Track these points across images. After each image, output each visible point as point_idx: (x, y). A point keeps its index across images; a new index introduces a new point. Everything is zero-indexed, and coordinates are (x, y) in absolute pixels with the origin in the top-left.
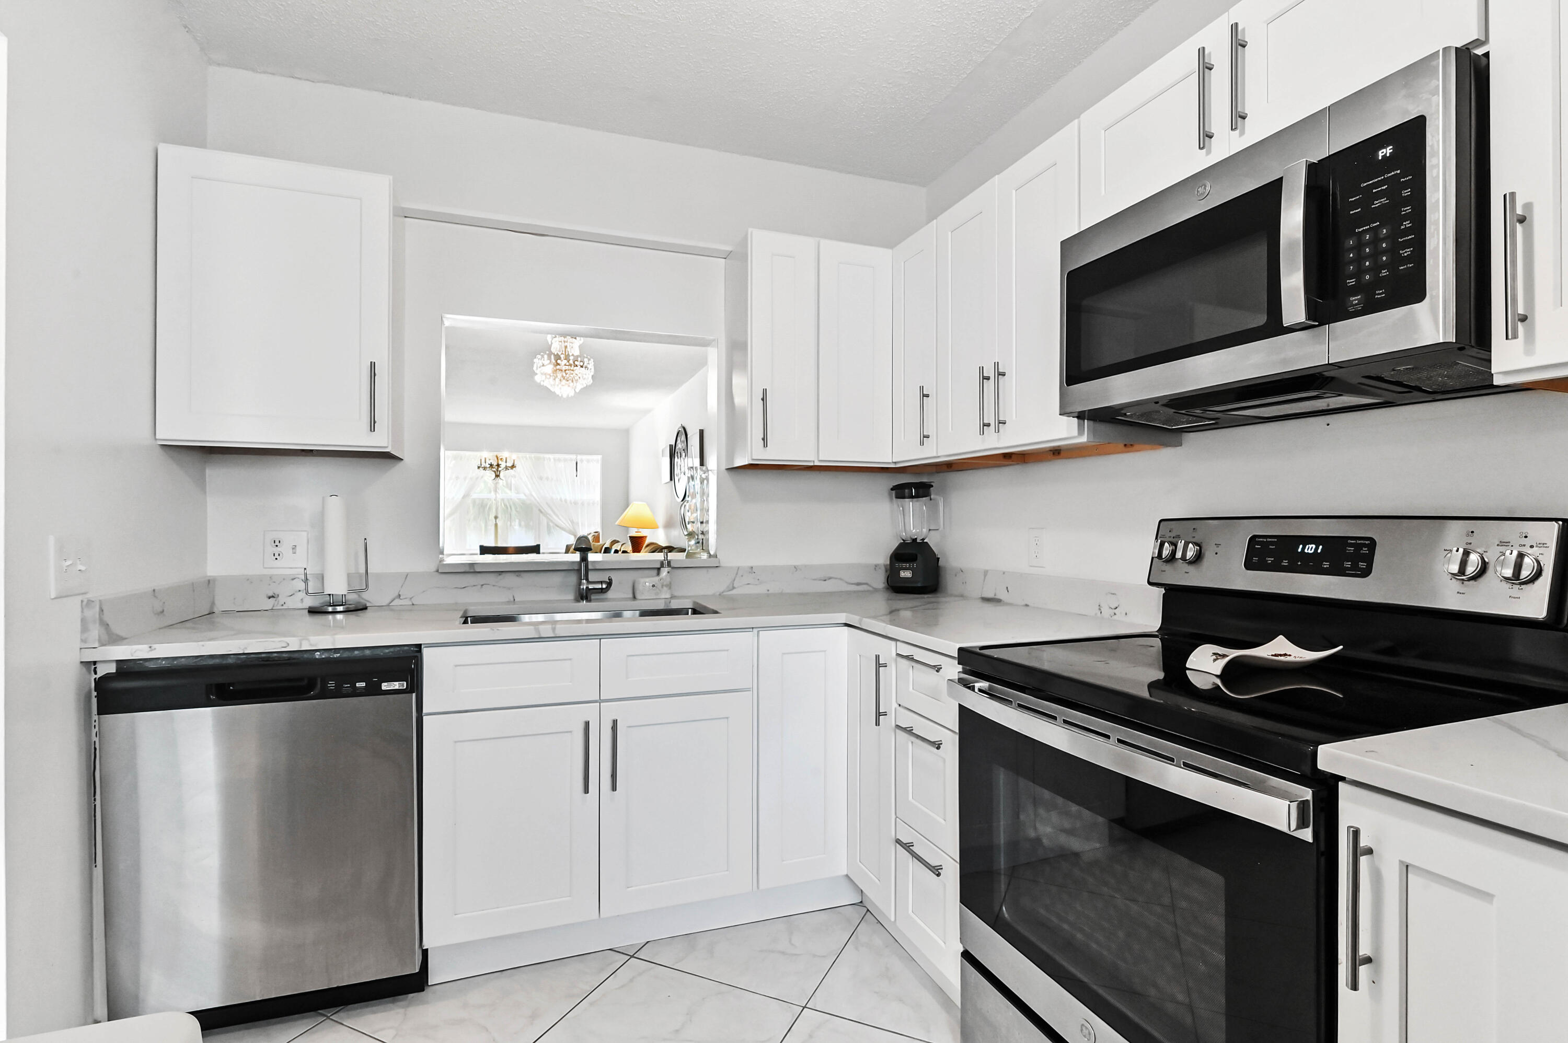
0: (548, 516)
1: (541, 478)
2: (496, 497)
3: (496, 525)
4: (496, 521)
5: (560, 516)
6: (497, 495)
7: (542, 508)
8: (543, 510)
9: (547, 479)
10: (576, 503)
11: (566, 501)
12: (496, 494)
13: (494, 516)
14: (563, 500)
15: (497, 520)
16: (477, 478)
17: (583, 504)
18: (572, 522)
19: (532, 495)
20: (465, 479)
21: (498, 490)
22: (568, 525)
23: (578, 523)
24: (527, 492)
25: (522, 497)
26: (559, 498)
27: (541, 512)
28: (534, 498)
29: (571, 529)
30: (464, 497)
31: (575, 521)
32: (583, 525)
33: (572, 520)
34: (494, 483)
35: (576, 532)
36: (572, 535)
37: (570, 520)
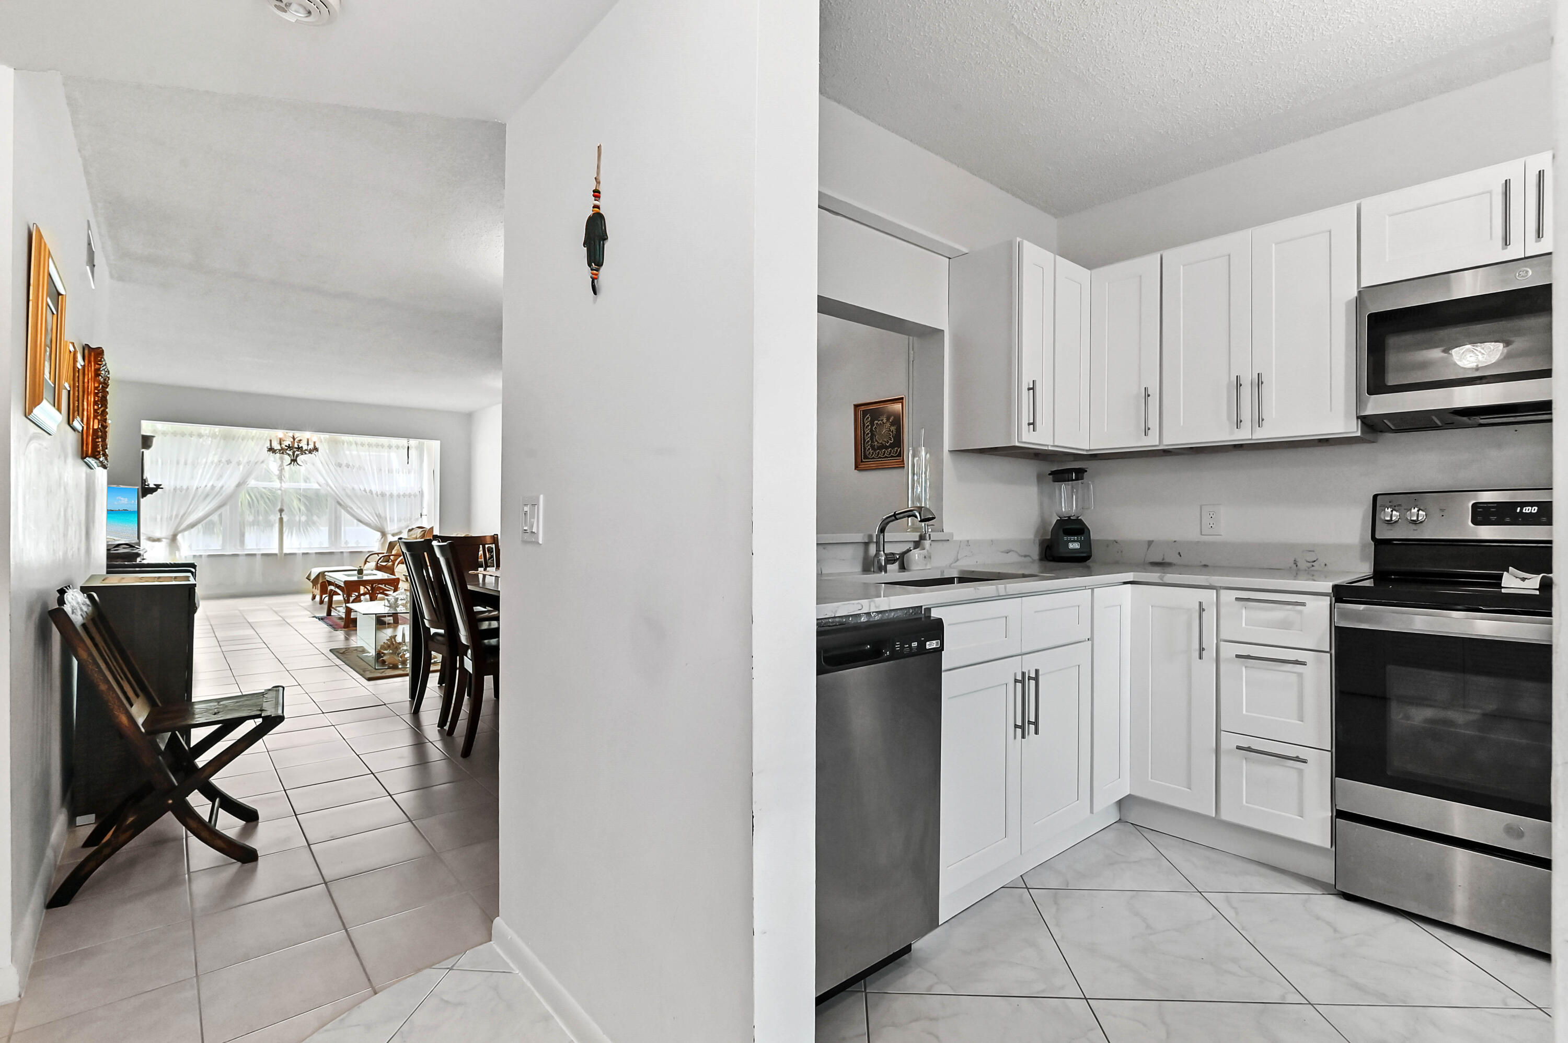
0: (348, 509)
1: (340, 465)
2: (281, 486)
3: (281, 519)
4: (281, 515)
5: (364, 510)
6: (283, 484)
7: (341, 500)
8: (342, 503)
9: (348, 466)
10: (383, 495)
11: (371, 492)
12: (281, 483)
13: (279, 507)
15: (282, 514)
16: (256, 463)
17: (391, 496)
18: (379, 516)
19: (328, 485)
20: (239, 464)
21: (283, 478)
22: (374, 521)
23: (386, 518)
24: (322, 481)
25: (316, 486)
26: (362, 489)
27: (339, 503)
28: (331, 488)
29: (379, 524)
30: (239, 485)
31: (383, 515)
32: (392, 520)
33: (379, 514)
34: (280, 469)
35: (384, 529)
36: (379, 531)
37: (376, 514)
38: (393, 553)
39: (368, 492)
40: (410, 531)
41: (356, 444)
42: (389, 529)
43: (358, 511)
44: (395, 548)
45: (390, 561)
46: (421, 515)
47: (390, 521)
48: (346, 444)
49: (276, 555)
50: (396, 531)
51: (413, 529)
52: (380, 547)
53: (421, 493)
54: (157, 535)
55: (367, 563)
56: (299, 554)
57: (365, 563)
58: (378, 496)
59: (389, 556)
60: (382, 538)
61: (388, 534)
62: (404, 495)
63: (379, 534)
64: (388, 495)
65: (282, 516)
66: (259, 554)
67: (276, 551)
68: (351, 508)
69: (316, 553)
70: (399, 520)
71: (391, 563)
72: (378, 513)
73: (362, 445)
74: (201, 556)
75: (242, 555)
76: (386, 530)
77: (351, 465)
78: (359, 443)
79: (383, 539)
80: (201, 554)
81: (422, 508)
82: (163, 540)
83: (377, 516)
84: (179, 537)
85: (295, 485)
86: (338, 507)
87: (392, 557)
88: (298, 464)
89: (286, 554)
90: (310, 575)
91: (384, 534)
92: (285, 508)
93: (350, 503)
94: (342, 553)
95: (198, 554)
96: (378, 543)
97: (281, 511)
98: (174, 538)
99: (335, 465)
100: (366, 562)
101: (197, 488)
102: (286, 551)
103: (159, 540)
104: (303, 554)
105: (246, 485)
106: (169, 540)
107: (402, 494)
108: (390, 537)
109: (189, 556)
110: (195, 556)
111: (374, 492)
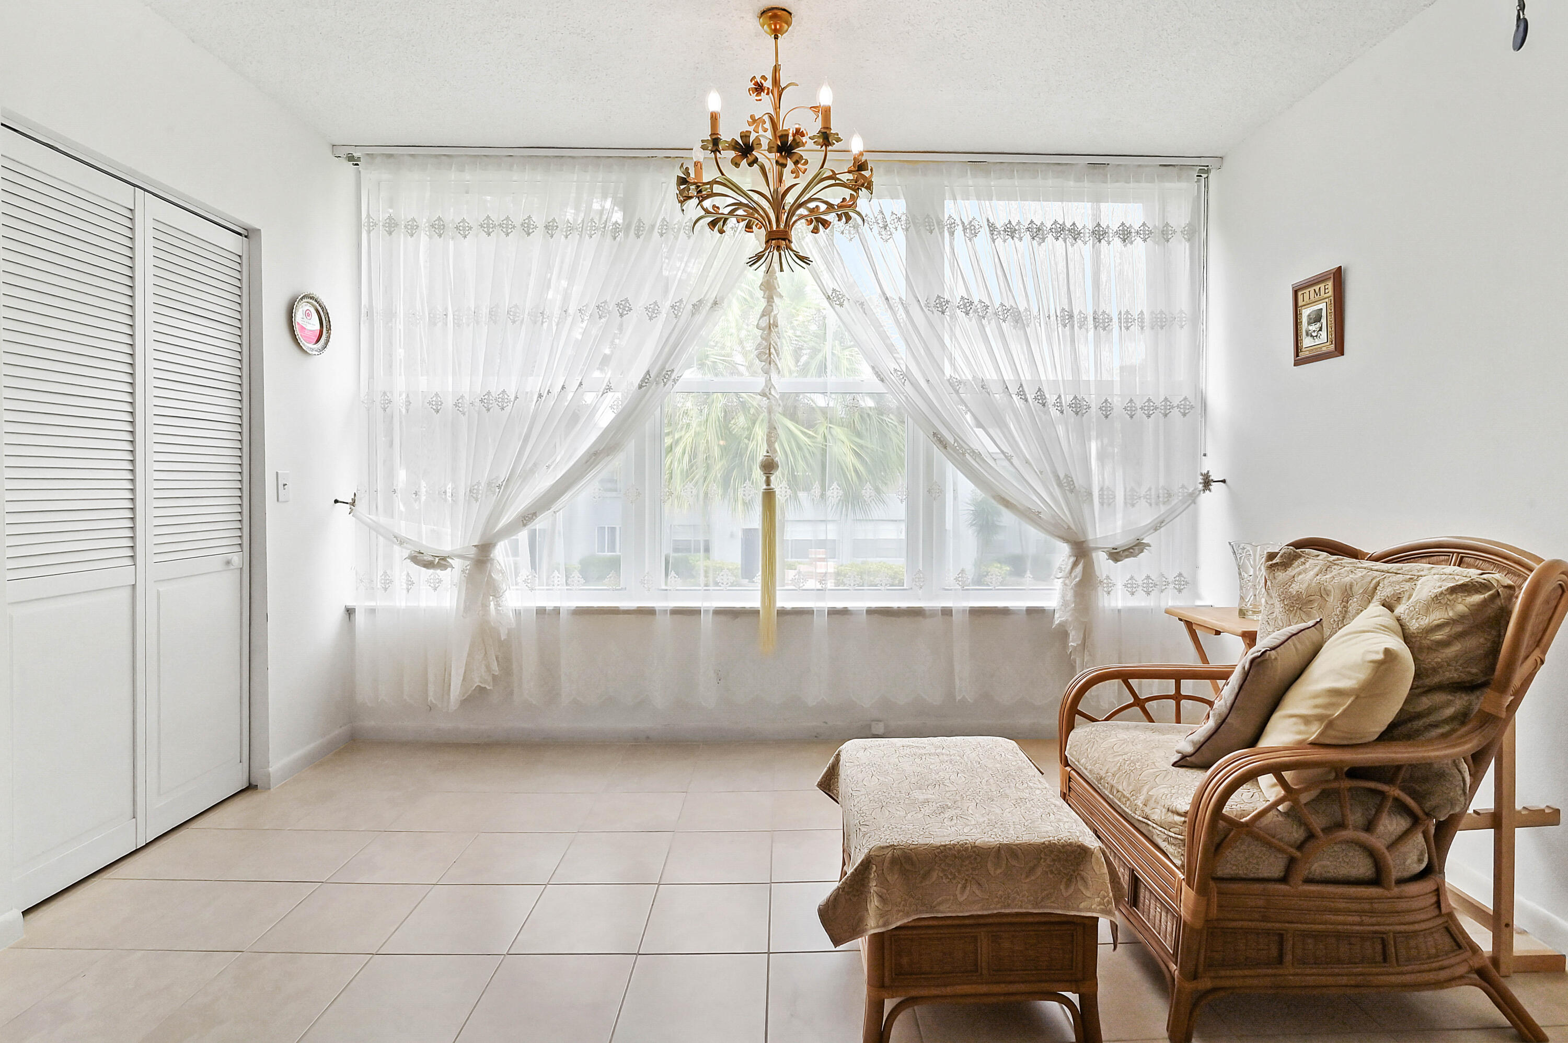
0: (968, 457)
1: (941, 305)
2: (769, 385)
3: (769, 496)
4: (768, 482)
5: (1015, 461)
6: (774, 376)
7: (947, 425)
9: (967, 307)
10: (1079, 407)
11: (1040, 396)
14: (1030, 395)
15: (772, 478)
16: (696, 307)
17: (1106, 410)
18: (1067, 485)
20: (652, 312)
21: (774, 356)
23: (1090, 494)
25: (867, 381)
26: (1012, 385)
27: (943, 444)
28: (915, 385)
29: (1067, 517)
31: (1079, 481)
32: (1107, 499)
33: (1067, 476)
34: (764, 323)
35: (1084, 532)
36: (1066, 540)
37: (1057, 477)
39: (1030, 398)
41: (992, 228)
42: (1099, 537)
43: (998, 466)
46: (1206, 483)
47: (1102, 504)
48: (959, 230)
49: (755, 612)
50: (1121, 541)
52: (1070, 596)
54: (445, 545)
56: (820, 611)
58: (1062, 412)
60: (1075, 564)
61: (1097, 549)
62: (1149, 409)
63: (1063, 553)
64: (1094, 409)
65: (772, 486)
66: (707, 611)
67: (754, 602)
68: (976, 456)
69: (871, 612)
70: (1131, 501)
72: (1061, 475)
73: (1011, 231)
74: (557, 611)
76: (1091, 537)
77: (976, 303)
78: (999, 225)
79: (1080, 567)
80: (557, 604)
82: (455, 562)
83: (1060, 485)
84: (500, 553)
86: (937, 451)
89: (782, 613)
91: (1082, 552)
92: (779, 458)
94: (947, 612)
95: (550, 604)
96: (1061, 583)
97: (769, 467)
98: (481, 558)
99: (927, 305)
101: (540, 396)
102: (783, 602)
103: (439, 562)
104: (833, 613)
105: (670, 383)
106: (468, 563)
107: (1139, 406)
108: (1101, 559)
109: (527, 610)
110: (541, 612)
111: (1051, 398)
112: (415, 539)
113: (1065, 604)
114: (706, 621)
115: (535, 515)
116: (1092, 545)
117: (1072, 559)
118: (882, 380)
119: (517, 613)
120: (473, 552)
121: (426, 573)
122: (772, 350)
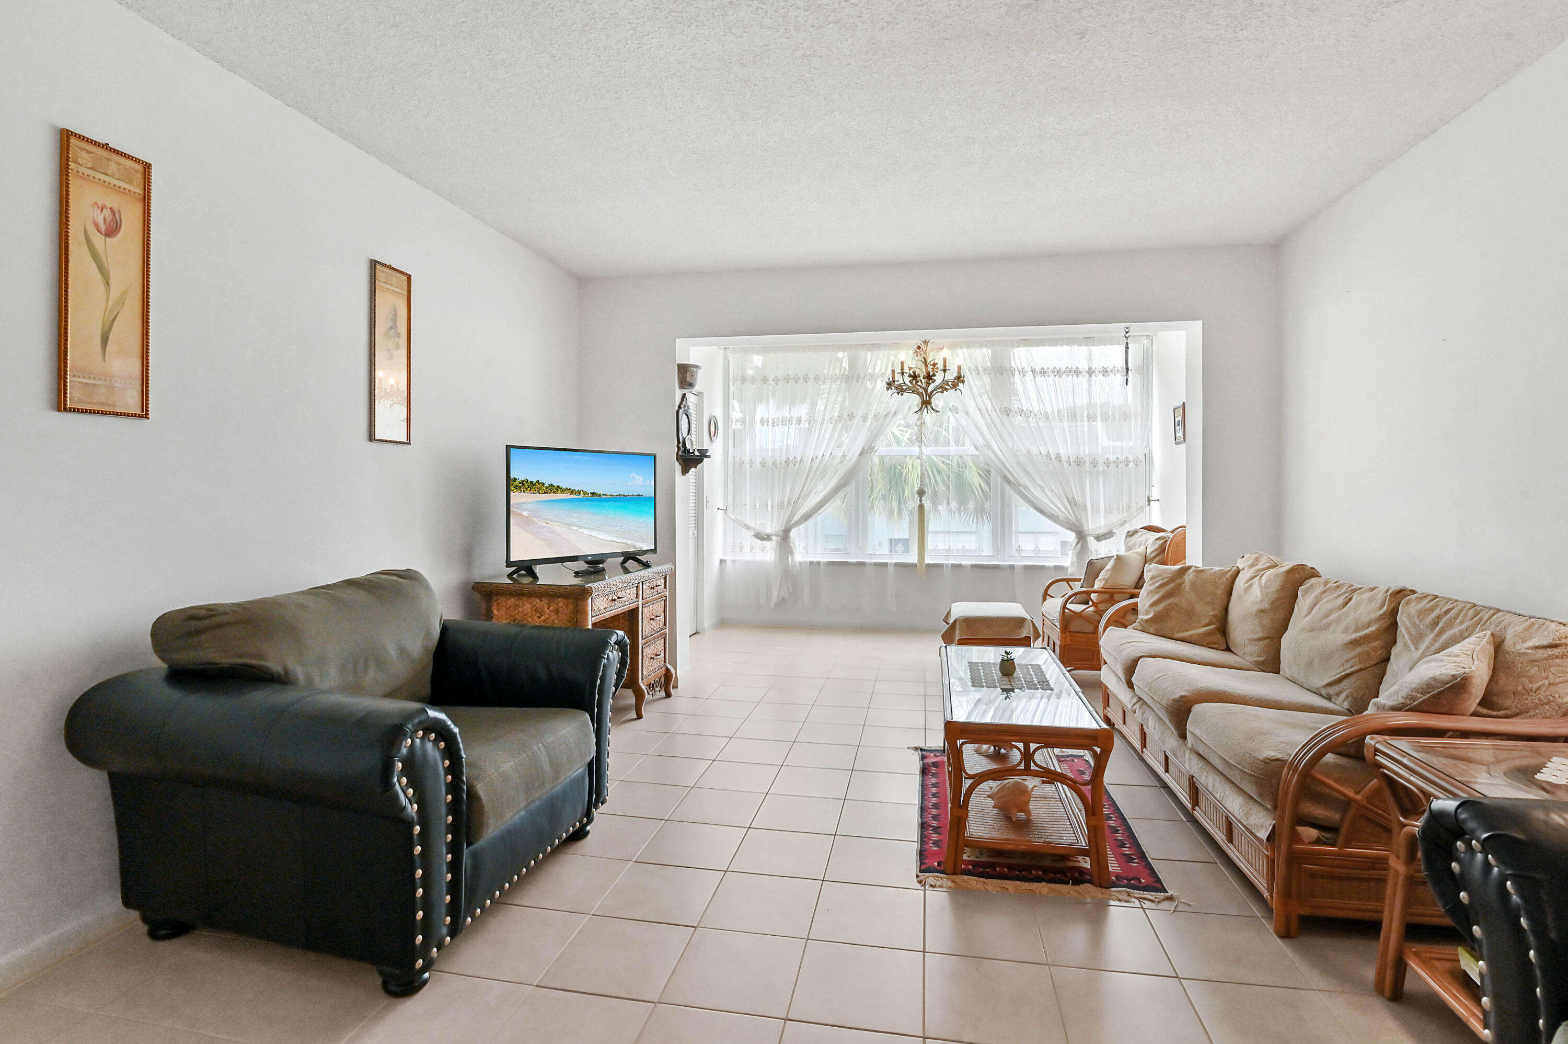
0: (1022, 489)
1: (1007, 412)
2: (921, 453)
3: (921, 507)
4: (921, 500)
5: (1046, 490)
6: (924, 448)
7: (1011, 473)
8: (1012, 479)
10: (1079, 462)
11: (1058, 458)
12: (920, 447)
13: (917, 489)
14: (1053, 457)
15: (923, 499)
16: (886, 416)
17: (1094, 464)
18: (1073, 502)
19: (989, 447)
21: (924, 439)
22: (1065, 511)
23: (1085, 507)
24: (980, 442)
25: (970, 452)
26: (1044, 453)
27: (1008, 481)
28: (993, 451)
29: (1073, 519)
30: (863, 453)
31: (1079, 500)
32: (1095, 509)
33: (1073, 498)
34: (919, 423)
35: (1082, 525)
36: (1073, 530)
37: (1067, 499)
38: (1096, 587)
39: (1053, 459)
40: (1130, 534)
41: (1034, 371)
42: (1090, 528)
43: (1037, 493)
44: (1100, 577)
45: (1091, 603)
46: (1149, 501)
47: (1092, 512)
48: (1017, 374)
49: (914, 565)
50: (1103, 531)
51: (1136, 532)
52: (1075, 559)
53: (1149, 457)
54: (769, 530)
55: (1049, 600)
56: (947, 565)
57: (1044, 599)
58: (1070, 465)
59: (1088, 593)
60: (1078, 543)
61: (1089, 535)
62: (1117, 462)
63: (1071, 537)
64: (1087, 463)
65: (923, 502)
66: (891, 564)
67: (914, 560)
68: (1026, 487)
69: (973, 566)
70: (1108, 511)
71: (1092, 609)
72: (1070, 497)
73: (1044, 373)
74: (819, 563)
75: (870, 564)
76: (1085, 528)
77: (1025, 410)
78: (1038, 370)
79: (1080, 545)
80: (819, 559)
81: (1150, 485)
82: (774, 538)
83: (1069, 502)
84: (793, 533)
85: (941, 450)
86: (1006, 486)
87: (1093, 596)
88: (933, 409)
89: (928, 566)
90: (948, 614)
91: (1081, 536)
92: (926, 489)
93: (1025, 481)
94: (1012, 567)
95: (815, 560)
96: (1070, 553)
97: (921, 493)
98: (785, 536)
99: (1000, 412)
100: (1046, 595)
101: (813, 459)
102: (929, 560)
103: (768, 538)
104: (954, 566)
105: (873, 453)
106: (779, 538)
107: (1112, 461)
108: (1091, 541)
109: (805, 563)
110: (811, 563)
111: (1064, 459)
112: (754, 526)
113: (1073, 563)
114: (891, 570)
115: (811, 516)
116: (1086, 533)
117: (1077, 540)
118: (977, 450)
119: (801, 563)
120: (781, 533)
121: (759, 542)
122: (923, 436)
